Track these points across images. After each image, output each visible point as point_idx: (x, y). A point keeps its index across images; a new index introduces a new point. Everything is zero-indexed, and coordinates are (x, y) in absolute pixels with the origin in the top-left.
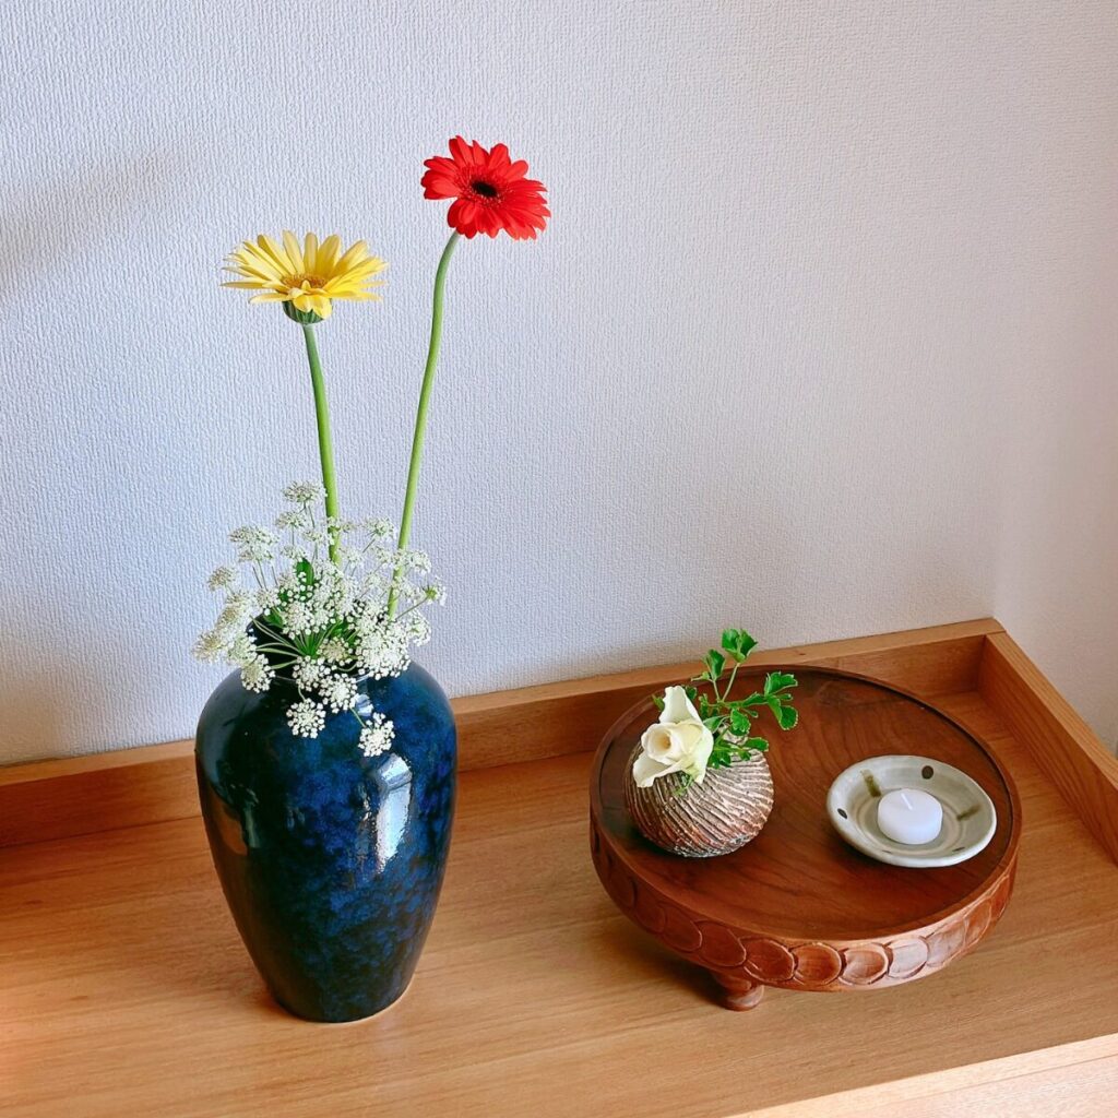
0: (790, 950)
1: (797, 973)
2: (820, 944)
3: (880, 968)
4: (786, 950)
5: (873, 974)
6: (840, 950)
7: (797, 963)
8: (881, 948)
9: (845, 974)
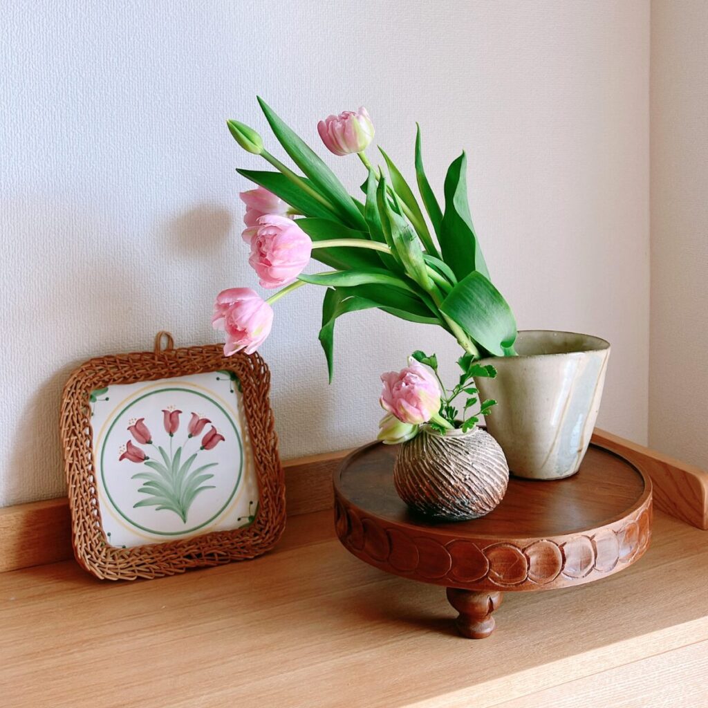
0: (523, 551)
1: (529, 572)
2: (545, 541)
3: (588, 562)
4: (520, 552)
5: (586, 567)
6: (560, 544)
7: (529, 563)
8: (588, 540)
9: (565, 570)
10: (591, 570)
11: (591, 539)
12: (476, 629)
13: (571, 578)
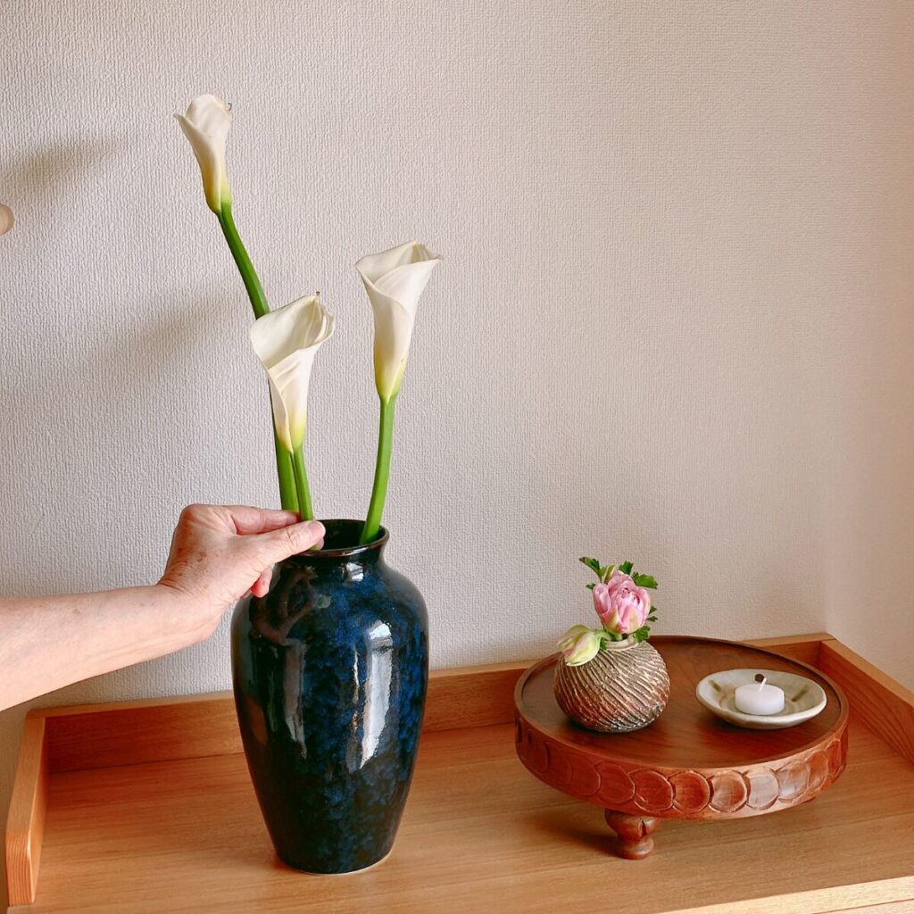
0: (668, 780)
1: (675, 802)
2: (692, 772)
3: (741, 797)
4: (666, 780)
5: (736, 802)
6: (707, 777)
7: (674, 792)
8: (740, 776)
9: (713, 801)
10: (743, 806)
11: (743, 775)
12: (632, 850)
13: (719, 812)
